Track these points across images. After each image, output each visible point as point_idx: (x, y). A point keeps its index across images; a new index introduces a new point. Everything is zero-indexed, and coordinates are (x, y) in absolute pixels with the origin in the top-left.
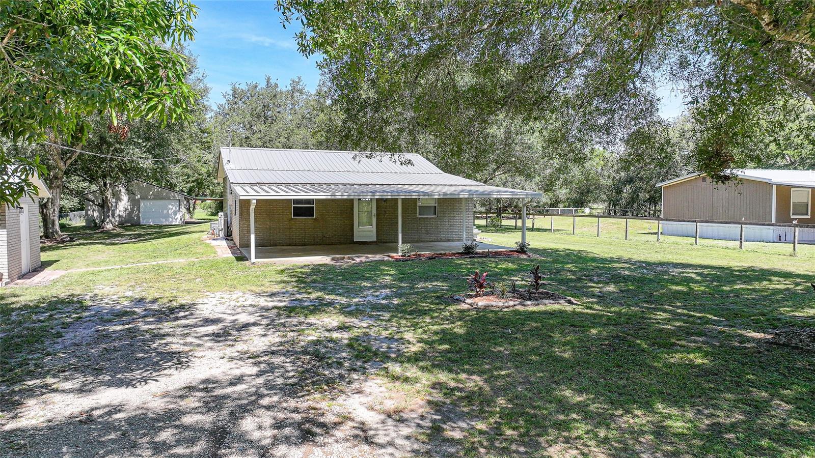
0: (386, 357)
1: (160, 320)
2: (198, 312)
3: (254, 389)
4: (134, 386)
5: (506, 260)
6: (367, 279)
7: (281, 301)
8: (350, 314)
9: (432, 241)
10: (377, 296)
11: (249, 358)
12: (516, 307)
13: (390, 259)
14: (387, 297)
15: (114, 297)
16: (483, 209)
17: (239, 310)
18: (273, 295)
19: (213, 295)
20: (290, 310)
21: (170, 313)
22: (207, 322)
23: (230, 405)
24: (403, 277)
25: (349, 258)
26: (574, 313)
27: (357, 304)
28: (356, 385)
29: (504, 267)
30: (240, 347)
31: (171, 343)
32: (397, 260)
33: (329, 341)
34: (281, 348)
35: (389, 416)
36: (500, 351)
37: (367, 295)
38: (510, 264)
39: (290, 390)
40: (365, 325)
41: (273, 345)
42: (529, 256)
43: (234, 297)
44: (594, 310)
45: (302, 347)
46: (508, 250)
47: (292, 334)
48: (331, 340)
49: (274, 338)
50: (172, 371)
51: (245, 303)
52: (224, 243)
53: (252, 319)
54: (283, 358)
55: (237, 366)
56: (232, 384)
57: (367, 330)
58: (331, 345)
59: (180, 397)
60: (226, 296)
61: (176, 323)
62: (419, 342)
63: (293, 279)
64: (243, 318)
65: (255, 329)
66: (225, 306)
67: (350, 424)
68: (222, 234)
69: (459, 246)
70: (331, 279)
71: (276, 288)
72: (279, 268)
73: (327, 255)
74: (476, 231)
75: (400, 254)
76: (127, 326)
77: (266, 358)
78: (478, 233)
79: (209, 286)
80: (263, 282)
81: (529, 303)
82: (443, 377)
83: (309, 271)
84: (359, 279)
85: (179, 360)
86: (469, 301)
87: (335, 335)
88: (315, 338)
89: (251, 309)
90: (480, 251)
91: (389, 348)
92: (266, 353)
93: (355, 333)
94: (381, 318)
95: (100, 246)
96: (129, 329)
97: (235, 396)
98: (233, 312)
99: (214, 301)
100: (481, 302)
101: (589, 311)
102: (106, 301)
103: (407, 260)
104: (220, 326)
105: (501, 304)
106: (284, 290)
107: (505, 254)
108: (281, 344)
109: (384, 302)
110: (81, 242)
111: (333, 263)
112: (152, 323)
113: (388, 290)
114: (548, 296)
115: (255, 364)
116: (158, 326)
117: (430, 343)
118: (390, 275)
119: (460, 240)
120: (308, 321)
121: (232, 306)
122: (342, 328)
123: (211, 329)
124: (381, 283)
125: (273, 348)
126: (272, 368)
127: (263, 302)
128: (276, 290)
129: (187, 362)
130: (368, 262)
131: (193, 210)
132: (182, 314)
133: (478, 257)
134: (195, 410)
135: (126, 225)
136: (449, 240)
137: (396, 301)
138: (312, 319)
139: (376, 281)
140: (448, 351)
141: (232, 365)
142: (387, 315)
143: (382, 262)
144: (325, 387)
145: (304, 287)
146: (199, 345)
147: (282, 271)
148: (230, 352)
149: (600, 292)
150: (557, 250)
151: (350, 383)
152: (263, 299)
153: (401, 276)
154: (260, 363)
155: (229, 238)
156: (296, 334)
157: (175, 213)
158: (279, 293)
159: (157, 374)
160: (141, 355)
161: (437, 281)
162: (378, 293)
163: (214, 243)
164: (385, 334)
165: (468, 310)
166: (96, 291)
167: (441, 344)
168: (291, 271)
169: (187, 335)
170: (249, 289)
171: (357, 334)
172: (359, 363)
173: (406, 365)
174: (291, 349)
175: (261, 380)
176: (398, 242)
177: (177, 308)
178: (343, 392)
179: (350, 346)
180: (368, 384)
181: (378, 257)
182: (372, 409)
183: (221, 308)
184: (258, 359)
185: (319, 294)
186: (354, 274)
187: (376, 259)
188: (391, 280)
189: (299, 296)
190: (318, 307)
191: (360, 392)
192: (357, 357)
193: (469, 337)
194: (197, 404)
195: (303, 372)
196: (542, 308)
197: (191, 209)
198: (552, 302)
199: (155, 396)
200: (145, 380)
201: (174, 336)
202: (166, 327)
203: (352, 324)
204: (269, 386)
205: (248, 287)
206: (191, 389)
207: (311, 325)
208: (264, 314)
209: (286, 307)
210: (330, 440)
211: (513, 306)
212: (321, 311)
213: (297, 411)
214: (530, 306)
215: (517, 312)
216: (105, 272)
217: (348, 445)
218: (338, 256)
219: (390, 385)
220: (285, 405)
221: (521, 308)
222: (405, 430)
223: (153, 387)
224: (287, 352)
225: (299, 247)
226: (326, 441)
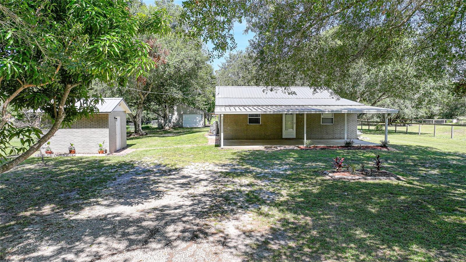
0: (264, 202)
1: (162, 175)
2: (182, 172)
3: (184, 212)
4: (132, 206)
5: (371, 152)
6: (279, 159)
7: (226, 169)
8: (259, 178)
9: (330, 139)
10: (280, 169)
11: (192, 197)
12: (360, 180)
13: (298, 149)
14: (286, 170)
15: (149, 163)
17: (202, 172)
18: (224, 165)
19: (194, 164)
20: (227, 174)
21: (167, 172)
22: (184, 177)
23: (169, 218)
24: (301, 159)
25: (275, 147)
27: (266, 173)
28: (237, 216)
29: (368, 155)
30: (191, 191)
31: (160, 186)
32: (302, 149)
33: (238, 191)
34: (210, 193)
35: (244, 233)
36: (333, 205)
37: (275, 168)
38: (373, 154)
39: (200, 215)
40: (263, 184)
41: (207, 191)
42: (389, 150)
43: (204, 165)
44: (414, 185)
45: (221, 193)
46: (375, 145)
47: (220, 186)
49: (211, 188)
50: (153, 200)
51: (207, 169)
52: (214, 137)
53: (205, 177)
54: (208, 198)
55: (184, 200)
56: (175, 209)
57: (263, 187)
58: (237, 194)
59: (148, 213)
60: (200, 165)
61: (168, 177)
62: (288, 196)
63: (238, 158)
64: (202, 177)
65: (204, 183)
66: (196, 170)
67: (221, 234)
68: (215, 133)
69: (343, 142)
70: (259, 159)
71: (228, 162)
72: (234, 151)
73: (265, 145)
74: (359, 133)
76: (145, 177)
77: (199, 198)
78: (361, 135)
79: (195, 160)
80: (223, 159)
81: (369, 178)
82: (289, 216)
83: (249, 153)
84: (274, 159)
85: (158, 194)
86: (331, 174)
87: (243, 189)
88: (230, 189)
89: (208, 172)
90: (357, 145)
91: (269, 197)
92: (201, 195)
93: (256, 188)
94: (275, 181)
95: (157, 138)
96: (145, 178)
97: (173, 215)
98: (199, 173)
99: (193, 167)
100: (337, 176)
102: (144, 164)
103: (308, 150)
104: (188, 179)
105: (350, 178)
106: (231, 163)
107: (372, 148)
108: (212, 191)
109: (282, 172)
110: (151, 135)
111: (264, 149)
112: (158, 176)
113: (288, 166)
114: (385, 174)
115: (192, 200)
116: (159, 178)
117: (293, 197)
118: (294, 158)
120: (234, 180)
121: (200, 170)
122: (250, 185)
123: (183, 181)
124: (286, 162)
125: (206, 193)
126: (200, 202)
127: (216, 169)
128: (227, 163)
129: (162, 196)
130: (285, 150)
131: (211, 119)
132: (174, 173)
133: (353, 149)
134: (151, 220)
135: (176, 127)
136: (341, 139)
137: (288, 172)
138: (236, 180)
139: (284, 161)
140: (302, 202)
141: (182, 199)
142: (279, 180)
143: (292, 150)
144: (220, 215)
145: (242, 162)
146: (172, 189)
147: (235, 153)
148: (185, 193)
149: (425, 174)
150: (411, 146)
151: (235, 214)
152: (217, 167)
153: (300, 158)
154: (195, 200)
155: (218, 135)
156: (222, 186)
157: (200, 121)
158: (227, 164)
159: (145, 201)
160: (143, 191)
161: (320, 162)
163: (210, 137)
164: (271, 190)
165: (329, 180)
166: (143, 160)
167: (300, 198)
168: (239, 153)
169: (169, 183)
170: (213, 162)
171: (255, 189)
172: (246, 204)
173: (272, 207)
174: (215, 194)
175: (189, 208)
177: (173, 170)
178: (228, 218)
179: (247, 195)
180: (245, 215)
182: (237, 228)
183: (194, 171)
184: (195, 198)
185: (248, 166)
186: (274, 156)
187: (290, 148)
188: (293, 161)
189: (236, 167)
190: (243, 173)
191: (237, 219)
192: (247, 201)
193: (319, 196)
194: (154, 217)
195: (213, 206)
196: (377, 181)
197: (210, 119)
198: (385, 178)
199: (138, 211)
200: (138, 203)
201: (163, 183)
202: (162, 179)
203: (256, 183)
204: (192, 212)
205: (214, 161)
206: (155, 209)
207: (234, 182)
208: (213, 175)
209: (226, 172)
210: (205, 241)
211: (357, 179)
212: (243, 175)
213: (197, 225)
214: (370, 180)
215: (359, 183)
216: (152, 151)
217: (213, 244)
218: (269, 146)
219: (255, 217)
220: (193, 221)
221: (362, 181)
222: (248, 241)
223: (140, 207)
224: (212, 195)
225: (251, 140)
226: (202, 241)
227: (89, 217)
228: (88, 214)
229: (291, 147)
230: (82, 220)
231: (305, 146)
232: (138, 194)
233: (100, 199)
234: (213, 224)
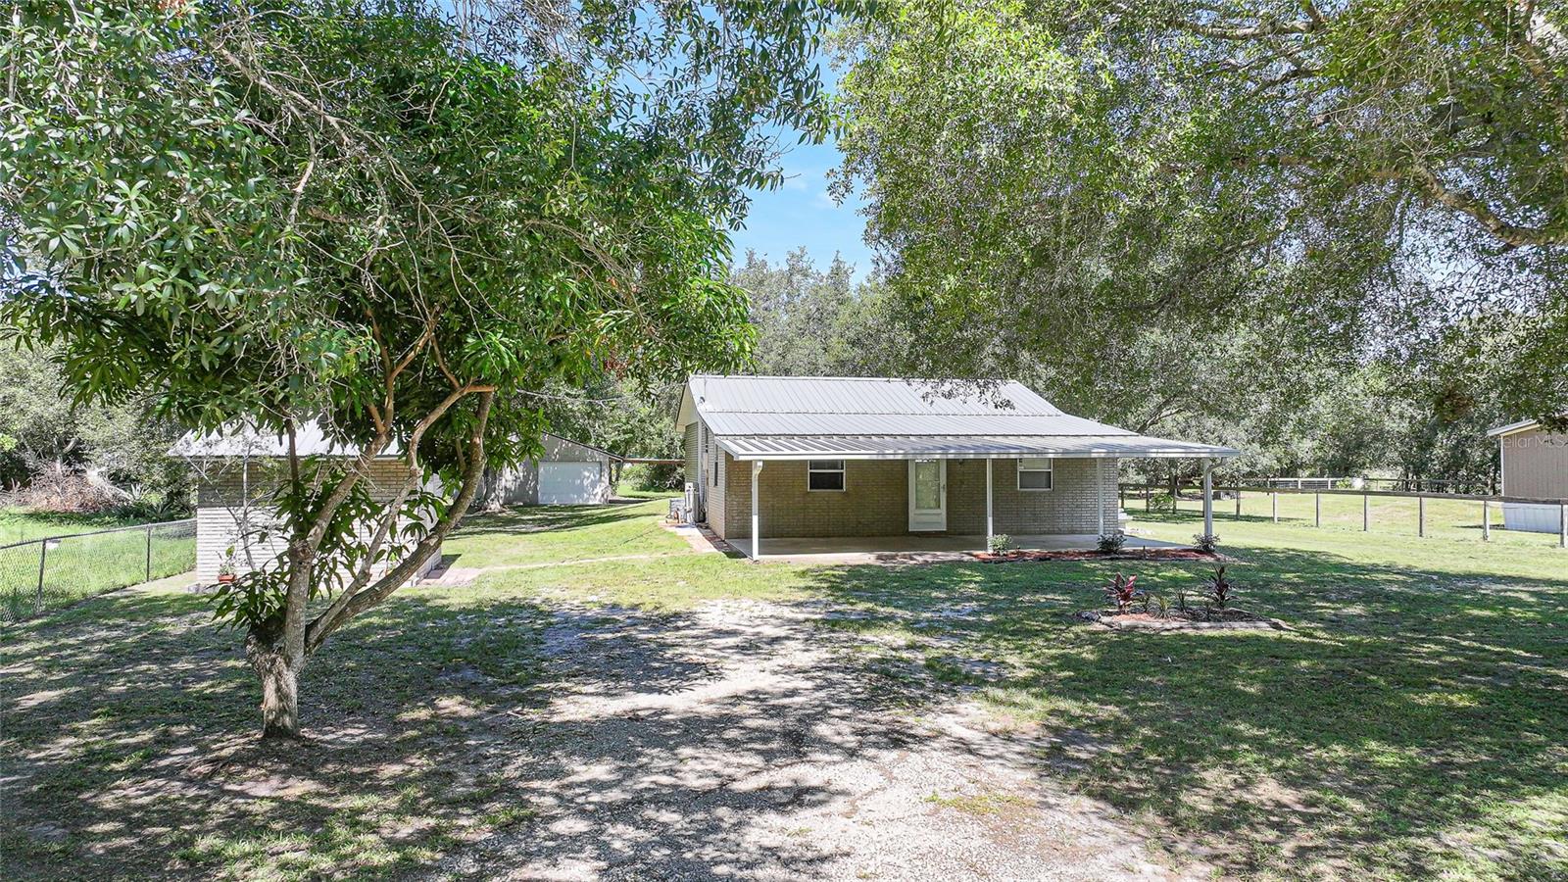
0: (981, 682)
2: (701, 622)
3: (817, 702)
4: (666, 693)
5: (1174, 564)
6: (939, 587)
7: (815, 613)
8: (921, 631)
9: (1045, 533)
10: (958, 611)
11: (798, 672)
12: (1182, 631)
13: (975, 559)
14: (973, 613)
15: (576, 602)
16: (1142, 479)
17: (758, 622)
18: (799, 605)
19: (713, 603)
20: (831, 624)
21: (665, 622)
24: (996, 586)
25: (904, 557)
26: (1280, 641)
27: (930, 621)
28: (946, 705)
29: (1171, 575)
32: (984, 561)
33: (898, 661)
34: (836, 664)
35: (995, 735)
36: (1152, 683)
37: (943, 609)
38: (1183, 572)
39: (863, 705)
40: (945, 645)
41: (824, 660)
42: (1219, 560)
43: (744, 605)
44: (1319, 638)
45: (864, 664)
46: (1180, 548)
47: (845, 650)
48: (902, 661)
51: (763, 614)
52: (696, 532)
53: (782, 632)
54: (841, 674)
55: (786, 679)
57: (950, 652)
58: (901, 665)
60: (733, 604)
62: (1028, 667)
63: (823, 585)
64: (770, 631)
65: (792, 645)
66: (737, 617)
67: (946, 739)
68: (690, 517)
69: (1092, 542)
70: (883, 586)
71: (803, 596)
72: (798, 570)
73: (871, 551)
74: (1122, 516)
75: (990, 551)
77: (819, 674)
78: (1127, 521)
79: (703, 591)
80: (780, 588)
81: (1205, 625)
82: (1066, 705)
83: (844, 573)
84: (924, 587)
86: (1105, 619)
87: (906, 655)
88: (876, 656)
89: (774, 621)
90: (1130, 549)
91: (985, 671)
92: (816, 668)
93: (933, 653)
94: (970, 638)
96: (624, 637)
98: (751, 623)
99: (719, 610)
100: (1125, 621)
101: (1306, 640)
103: (1001, 562)
104: (741, 637)
105: (1158, 625)
106: (814, 599)
107: (1174, 555)
108: (834, 660)
109: (971, 618)
111: (879, 563)
112: (648, 632)
113: (975, 603)
114: (1239, 616)
115: (808, 679)
116: (660, 636)
117: (1043, 669)
118: (976, 582)
119: (1094, 532)
120: (863, 636)
121: (746, 617)
122: (911, 647)
123: (731, 641)
124: (962, 593)
125: (826, 664)
126: (830, 681)
127: (789, 613)
128: (802, 599)
130: (937, 562)
133: (1126, 558)
135: (515, 504)
136: (1073, 532)
137: (988, 618)
138: (867, 635)
139: (953, 590)
140: (1072, 679)
142: (977, 635)
143: (960, 563)
144: (907, 705)
145: (843, 596)
147: (803, 574)
149: (1335, 615)
151: (939, 703)
152: (787, 609)
153: (994, 584)
154: (814, 678)
155: (705, 525)
156: (849, 650)
158: (807, 602)
161: (1054, 592)
162: (959, 607)
163: (682, 532)
164: (976, 656)
165: (1105, 632)
167: (1059, 671)
168: (815, 574)
170: (760, 596)
171: (936, 655)
173: (1012, 690)
174: (849, 666)
175: (822, 694)
176: (986, 534)
178: (931, 711)
179: (929, 668)
180: (961, 705)
181: (953, 556)
182: (970, 728)
183: (734, 618)
184: (810, 674)
185: (870, 605)
186: (917, 579)
187: (949, 558)
188: (979, 590)
189: (838, 608)
190: (870, 621)
191: (953, 712)
192: (941, 679)
193: (1099, 664)
194: (755, 711)
195: (874, 689)
196: (1227, 632)
198: (1244, 624)
201: (685, 646)
203: (925, 643)
204: (835, 700)
207: (866, 641)
208: (796, 627)
209: (822, 619)
210: (926, 748)
211: (1177, 629)
212: (875, 625)
213: (878, 722)
214: (1207, 630)
215: (1184, 637)
217: (949, 753)
218: (884, 554)
220: (859, 717)
221: (1191, 632)
226: (921, 748)
234: (910, 720)
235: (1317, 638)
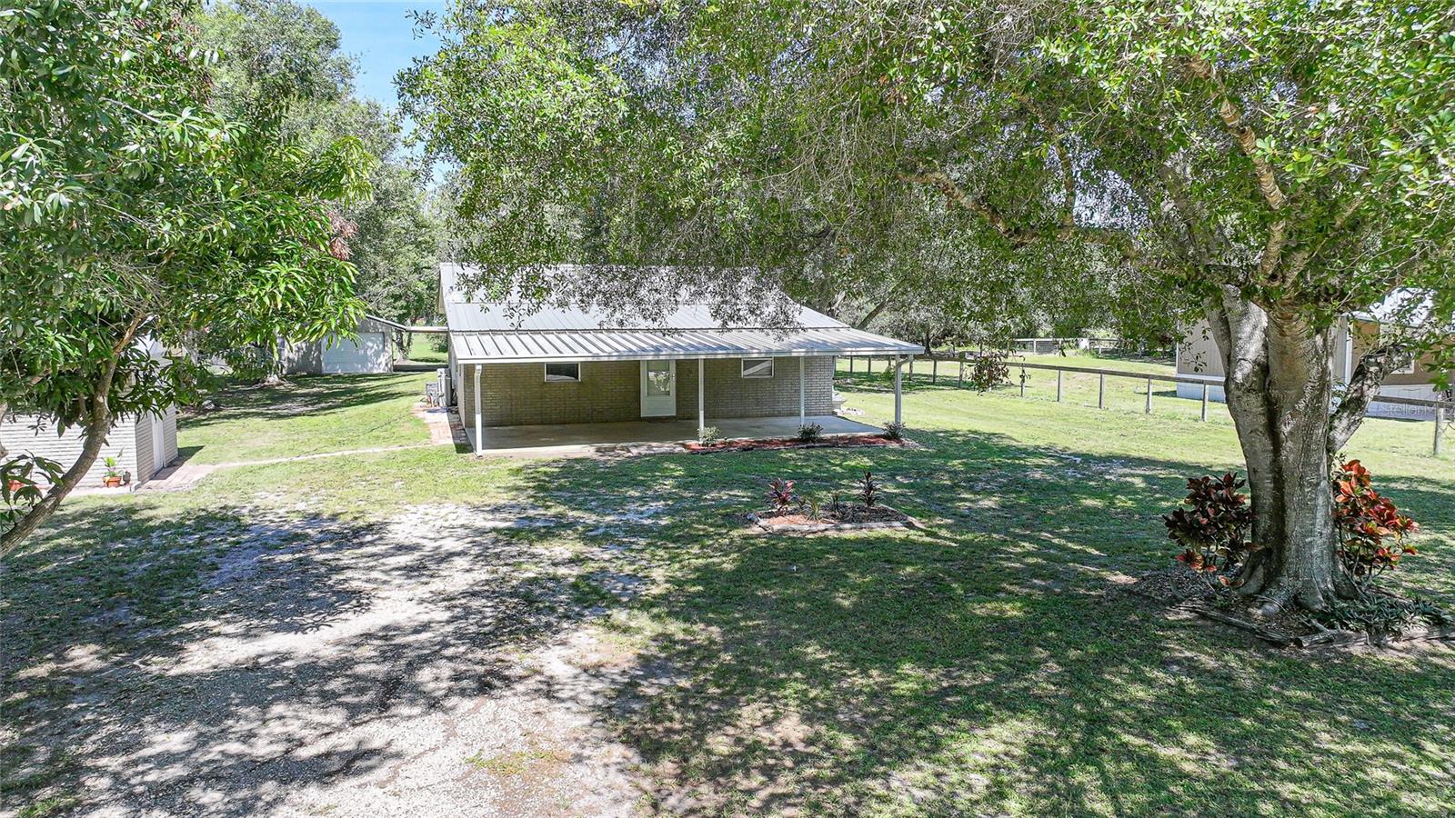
0: (615, 602)
1: (339, 547)
2: (390, 535)
3: (440, 639)
4: (304, 632)
5: (861, 453)
6: (637, 484)
7: (505, 520)
8: (593, 540)
9: (766, 416)
10: (642, 513)
11: (444, 600)
13: (685, 451)
14: (657, 515)
15: (282, 512)
17: (445, 533)
18: (497, 509)
19: (414, 510)
20: (512, 535)
21: (352, 536)
22: (401, 548)
23: (411, 654)
24: (691, 482)
25: (623, 449)
27: (608, 526)
28: (562, 636)
29: (853, 463)
30: (437, 585)
31: (351, 579)
32: (693, 452)
33: (550, 579)
34: (486, 588)
35: (585, 671)
36: (765, 596)
37: (629, 510)
38: (866, 459)
39: (480, 640)
40: (606, 556)
41: (476, 584)
42: (903, 446)
43: (443, 512)
45: (513, 587)
46: (873, 434)
47: (505, 569)
48: (554, 578)
49: (481, 574)
50: (350, 615)
51: (455, 523)
52: (444, 418)
53: (459, 546)
54: (484, 601)
55: (427, 610)
56: (416, 631)
57: (607, 564)
58: (550, 585)
59: (355, 645)
60: (433, 511)
61: (359, 551)
62: (667, 582)
63: (531, 484)
64: (450, 545)
65: (461, 562)
66: (427, 527)
67: (538, 678)
68: (443, 402)
70: (586, 484)
71: (504, 499)
72: (515, 466)
73: (595, 443)
74: (839, 398)
76: (297, 556)
77: (463, 601)
78: (844, 402)
79: (412, 495)
80: (488, 490)
81: (847, 526)
82: (675, 628)
83: (557, 470)
84: (625, 484)
85: (357, 600)
86: (763, 522)
87: (562, 571)
88: (532, 575)
89: (461, 531)
90: (828, 436)
91: (624, 589)
92: (464, 594)
93: (591, 567)
94: (634, 546)
95: (259, 420)
96: (300, 559)
97: (416, 645)
98: (437, 536)
99: (415, 519)
100: (777, 524)
102: (270, 517)
103: (709, 453)
104: (417, 555)
105: (806, 528)
106: (514, 502)
107: (865, 442)
108: (487, 582)
109: (649, 522)
110: (232, 411)
111: (596, 456)
112: (329, 550)
113: (662, 502)
115: (448, 608)
116: (337, 556)
117: (680, 584)
118: (674, 478)
120: (533, 550)
121: (437, 527)
122: (576, 560)
123: (404, 560)
124: (655, 491)
125: (476, 588)
126: (468, 612)
127: (481, 521)
128: (503, 502)
129: (368, 604)
130: (649, 455)
131: (408, 345)
132: (369, 538)
133: (823, 446)
134: (370, 660)
135: (299, 374)
136: (792, 414)
137: (665, 521)
138: (539, 549)
139: (649, 488)
140: (699, 595)
141: (421, 608)
142: (642, 542)
143: (669, 455)
144: (524, 637)
145: (543, 498)
146: (385, 582)
147: (519, 471)
148: (423, 592)
149: (970, 508)
150: (955, 433)
151: (557, 632)
152: (481, 515)
153: (691, 479)
154: (455, 607)
155: (454, 408)
156: (510, 568)
157: (377, 354)
158: (505, 506)
159: (331, 618)
160: (313, 594)
161: (739, 488)
162: (643, 509)
163: (430, 418)
164: (628, 569)
165: (758, 536)
166: (257, 502)
167: (694, 585)
168: (529, 471)
169: (371, 568)
170: (465, 499)
171: (591, 570)
172: (577, 609)
173: (636, 612)
174: (497, 589)
175: (450, 628)
177: (364, 529)
178: (543, 643)
179: (575, 586)
180: (576, 634)
182: (569, 662)
183: (423, 530)
184: (454, 602)
185: (561, 509)
186: (624, 475)
187: (662, 450)
188: (673, 487)
189: (531, 513)
190: (551, 531)
191: (563, 643)
192: (578, 601)
193: (736, 577)
194: (373, 653)
195: (504, 619)
196: (863, 534)
197: (405, 344)
198: (882, 524)
199: (327, 644)
200: (317, 626)
201: (356, 568)
202: (346, 557)
203: (589, 555)
204: (460, 636)
205: (465, 497)
206: (368, 636)
207: (534, 556)
208: (476, 539)
209: (509, 529)
210: (508, 693)
211: (823, 531)
212: (554, 535)
213: (482, 662)
214: (847, 531)
215: (823, 540)
216: (267, 471)
217: (527, 698)
218: (606, 445)
219: (602, 637)
220: (470, 656)
221: (832, 534)
222: (597, 686)
223: (326, 633)
224: (491, 591)
225: (555, 427)
226: (504, 693)
227: (215, 667)
228: (205, 659)
229: (666, 447)
230: (201, 674)
231: (701, 443)
232: (303, 604)
233: (210, 623)
234: (515, 657)
235: (940, 537)
